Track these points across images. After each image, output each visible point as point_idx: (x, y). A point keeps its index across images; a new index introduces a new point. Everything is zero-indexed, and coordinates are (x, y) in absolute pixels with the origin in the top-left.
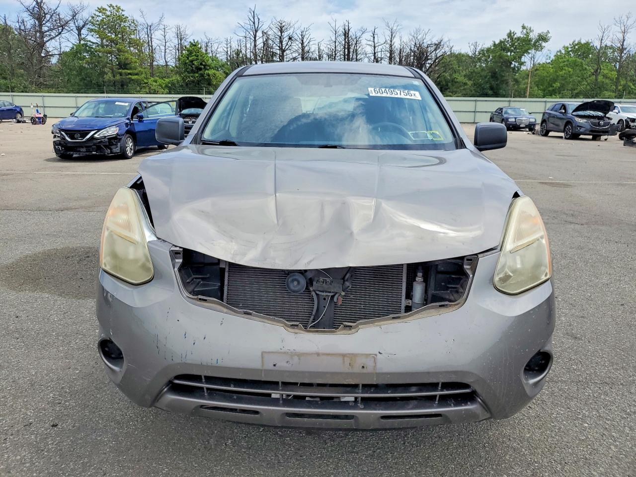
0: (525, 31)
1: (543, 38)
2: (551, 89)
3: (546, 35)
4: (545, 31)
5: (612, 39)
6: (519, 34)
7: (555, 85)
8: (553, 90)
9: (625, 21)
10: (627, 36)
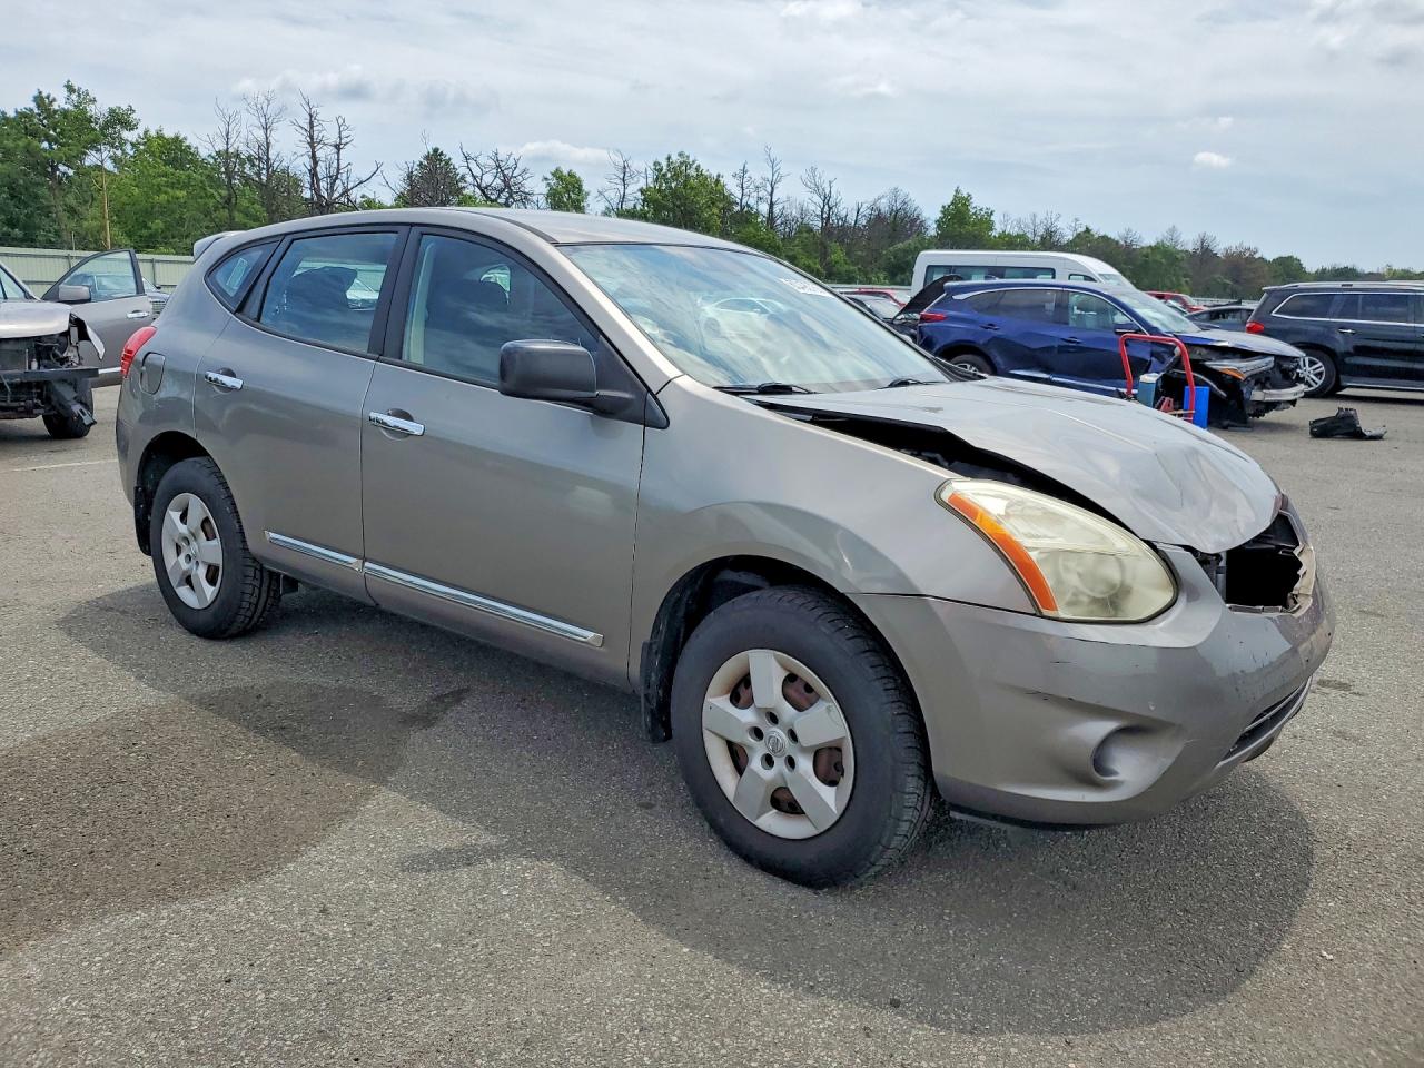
0: (74, 97)
1: (120, 119)
2: (145, 232)
3: (128, 116)
4: (125, 107)
5: (245, 139)
6: (61, 102)
7: (154, 227)
8: (151, 236)
9: (265, 106)
10: (273, 137)
